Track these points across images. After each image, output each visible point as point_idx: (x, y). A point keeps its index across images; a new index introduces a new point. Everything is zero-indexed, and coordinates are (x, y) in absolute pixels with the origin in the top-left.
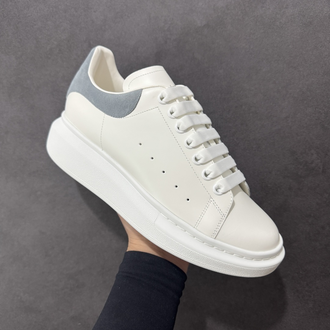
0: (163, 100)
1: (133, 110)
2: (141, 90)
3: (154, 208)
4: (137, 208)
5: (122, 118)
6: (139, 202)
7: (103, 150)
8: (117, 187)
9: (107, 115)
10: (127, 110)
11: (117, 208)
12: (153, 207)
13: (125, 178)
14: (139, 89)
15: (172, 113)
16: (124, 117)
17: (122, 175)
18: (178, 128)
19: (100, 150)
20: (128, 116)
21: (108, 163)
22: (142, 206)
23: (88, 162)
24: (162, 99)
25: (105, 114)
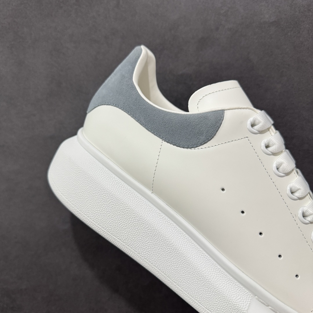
0: (255, 127)
1: (211, 139)
2: (223, 111)
3: (244, 289)
4: (215, 287)
5: (193, 149)
6: (217, 278)
7: (153, 193)
8: (178, 252)
9: (166, 143)
10: (203, 138)
11: (175, 284)
12: (242, 287)
13: (190, 238)
14: (220, 109)
15: (267, 147)
16: (196, 148)
17: (185, 233)
18: (277, 169)
19: (149, 192)
20: (201, 147)
21: (160, 212)
22: (224, 285)
23: (129, 210)
24: (253, 125)
25: (163, 142)
